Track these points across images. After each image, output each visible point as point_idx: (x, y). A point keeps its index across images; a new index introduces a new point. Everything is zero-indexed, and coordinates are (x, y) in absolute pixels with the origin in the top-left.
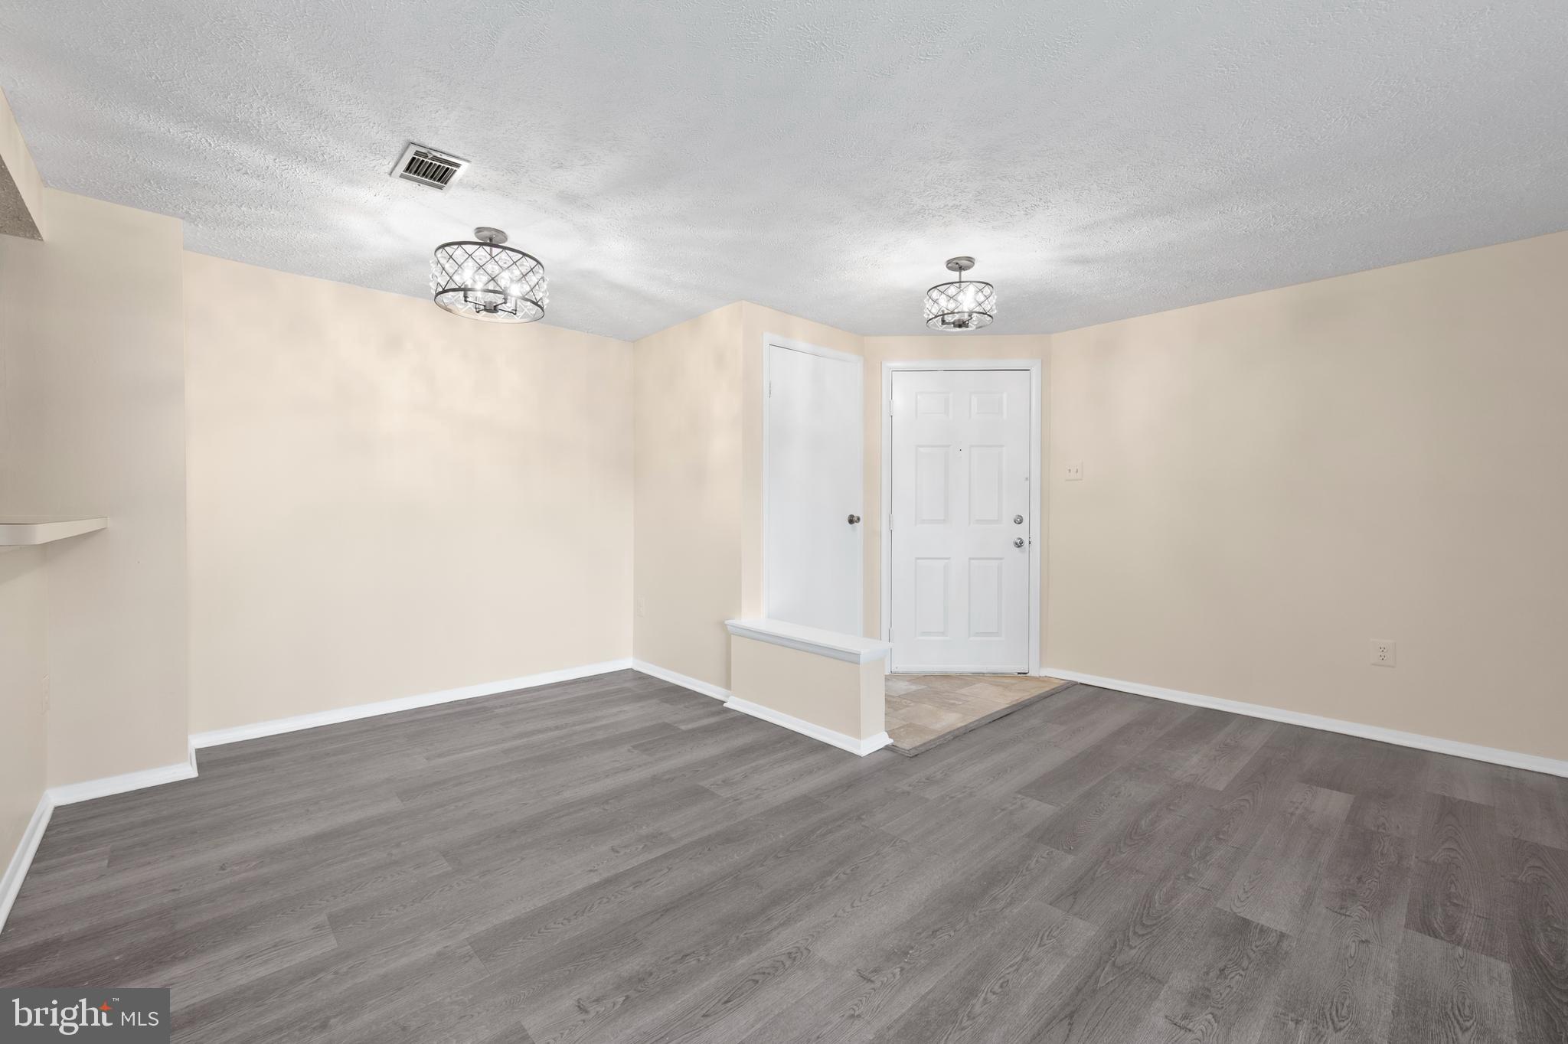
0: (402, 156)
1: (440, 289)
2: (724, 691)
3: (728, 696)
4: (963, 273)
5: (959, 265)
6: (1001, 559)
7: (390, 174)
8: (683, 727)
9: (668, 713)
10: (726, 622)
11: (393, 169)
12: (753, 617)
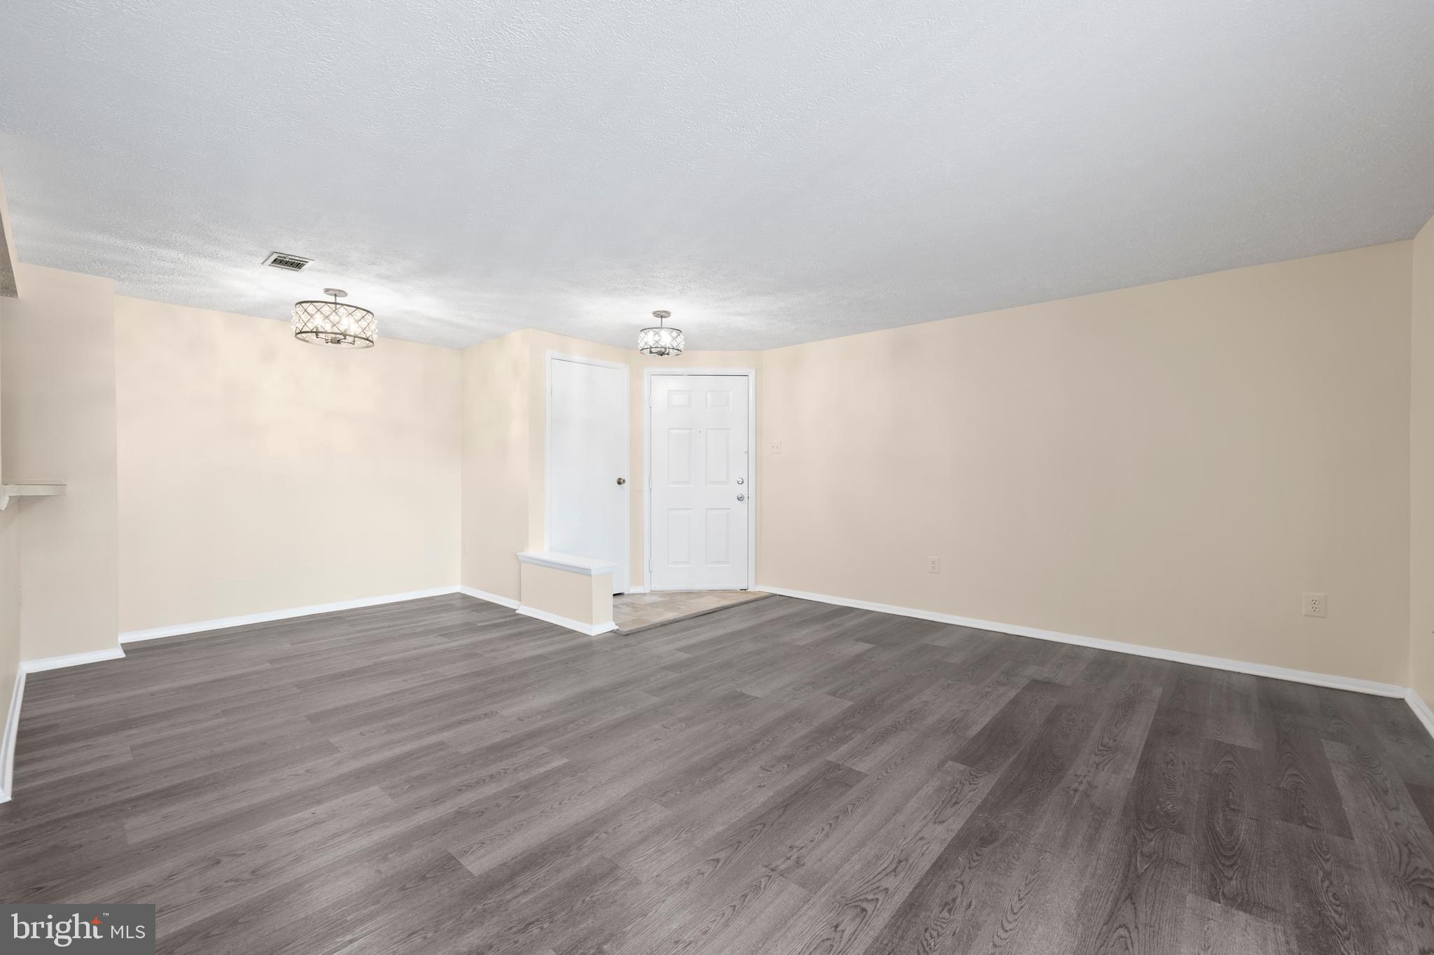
0: (270, 257)
1: (298, 331)
2: (516, 602)
3: (519, 606)
4: (663, 319)
5: (661, 315)
6: (729, 509)
7: (263, 264)
8: (480, 624)
9: (474, 617)
10: (518, 554)
11: (265, 261)
12: (539, 548)
